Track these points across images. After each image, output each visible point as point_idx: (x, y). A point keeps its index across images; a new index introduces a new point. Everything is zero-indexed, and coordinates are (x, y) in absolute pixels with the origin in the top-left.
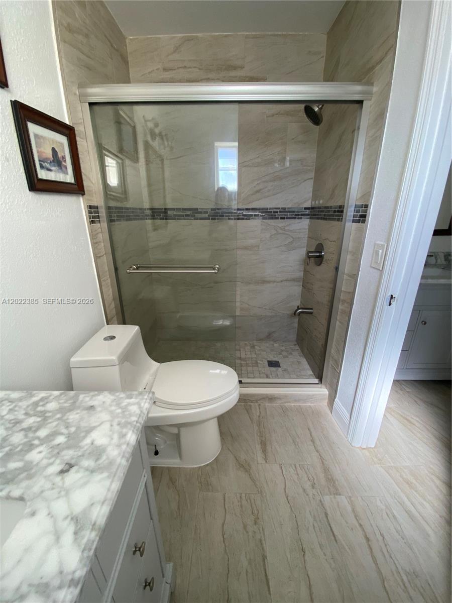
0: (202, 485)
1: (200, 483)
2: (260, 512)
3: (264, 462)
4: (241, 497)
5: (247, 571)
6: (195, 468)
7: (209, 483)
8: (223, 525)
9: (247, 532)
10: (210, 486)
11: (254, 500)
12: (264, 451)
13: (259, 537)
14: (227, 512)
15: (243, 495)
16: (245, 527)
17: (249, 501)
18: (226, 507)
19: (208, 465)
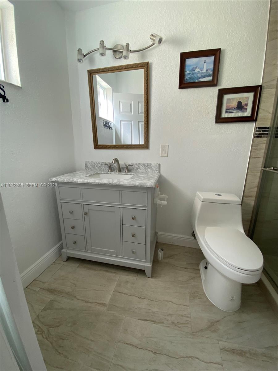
0: (192, 293)
1: (194, 293)
2: (179, 329)
3: (221, 348)
4: (188, 317)
5: (150, 310)
6: (204, 291)
7: (195, 298)
8: (172, 302)
9: (168, 315)
10: (193, 298)
11: (187, 327)
12: (233, 351)
13: (165, 323)
14: (179, 306)
15: (190, 320)
16: (171, 315)
17: (186, 322)
18: (181, 306)
19: (207, 299)
